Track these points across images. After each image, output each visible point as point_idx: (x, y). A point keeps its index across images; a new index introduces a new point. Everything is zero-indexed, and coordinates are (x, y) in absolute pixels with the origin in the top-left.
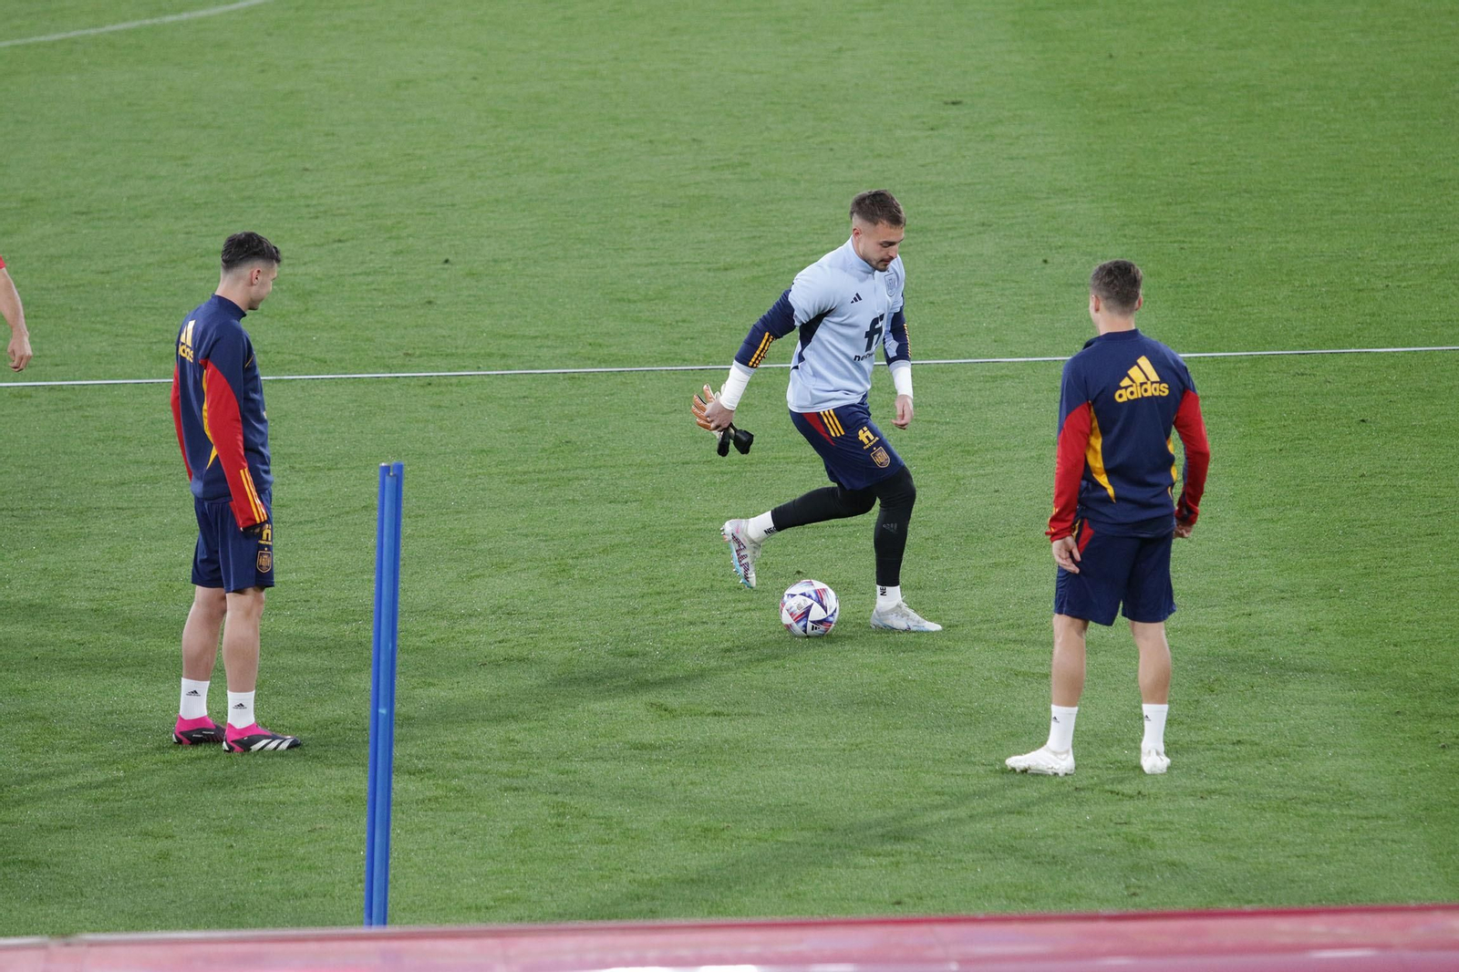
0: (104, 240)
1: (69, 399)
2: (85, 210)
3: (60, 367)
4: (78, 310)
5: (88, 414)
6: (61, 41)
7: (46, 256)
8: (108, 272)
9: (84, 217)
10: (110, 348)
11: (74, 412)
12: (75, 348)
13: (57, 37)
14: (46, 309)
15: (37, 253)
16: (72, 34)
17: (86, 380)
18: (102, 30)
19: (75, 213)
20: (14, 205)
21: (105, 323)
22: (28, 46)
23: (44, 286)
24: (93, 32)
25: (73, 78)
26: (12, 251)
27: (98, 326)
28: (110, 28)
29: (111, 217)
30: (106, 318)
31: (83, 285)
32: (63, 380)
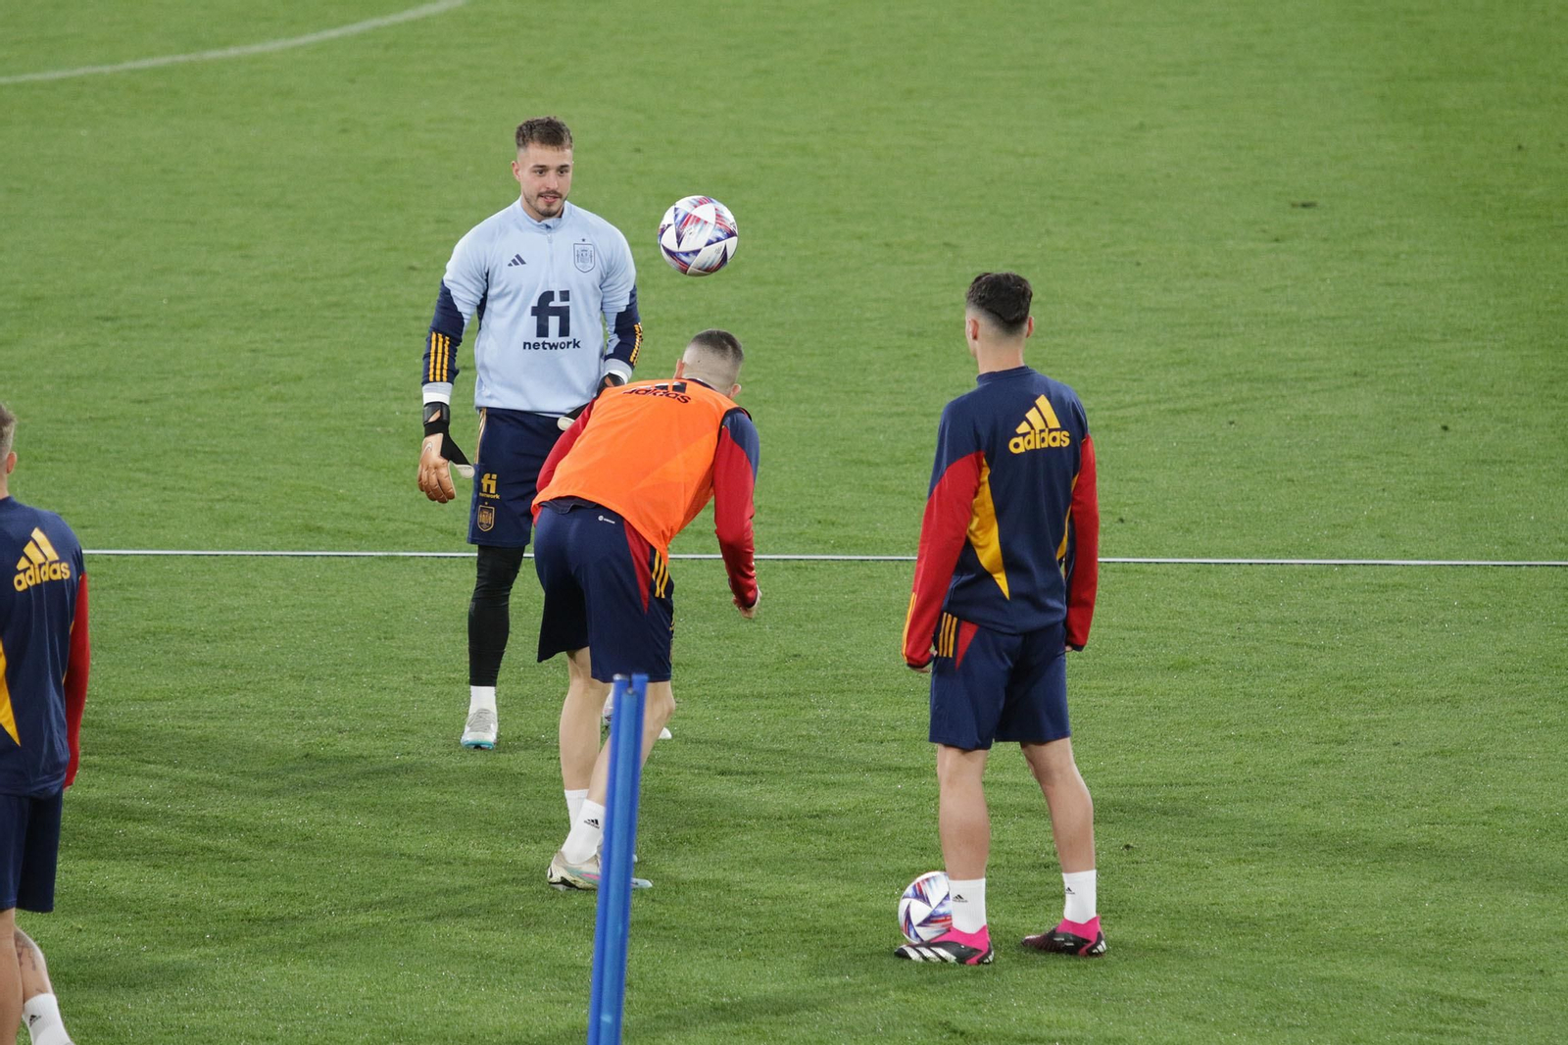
0: (139, 357)
1: (103, 574)
2: (110, 314)
3: (89, 530)
4: (108, 451)
5: (131, 596)
6: (62, 81)
7: (61, 377)
8: (147, 402)
9: (108, 324)
10: (156, 507)
11: (112, 592)
12: (109, 505)
13: (58, 75)
14: (64, 449)
15: (48, 371)
16: (80, 71)
17: (125, 549)
18: (120, 67)
19: (97, 318)
20: (12, 304)
21: (147, 471)
22: (18, 87)
23: (60, 416)
24: (107, 69)
25: (84, 132)
26: (14, 368)
27: (139, 475)
28: (129, 65)
29: (147, 326)
30: (148, 464)
31: (114, 418)
32: (94, 549)
